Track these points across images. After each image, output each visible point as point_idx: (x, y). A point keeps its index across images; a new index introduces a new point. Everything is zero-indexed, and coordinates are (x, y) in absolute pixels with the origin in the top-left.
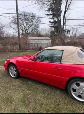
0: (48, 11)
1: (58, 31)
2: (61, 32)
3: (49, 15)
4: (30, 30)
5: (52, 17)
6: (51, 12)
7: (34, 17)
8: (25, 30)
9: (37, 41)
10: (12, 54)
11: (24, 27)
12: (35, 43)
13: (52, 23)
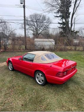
0: (57, 13)
1: (66, 32)
2: (69, 33)
3: (58, 17)
4: (41, 31)
5: (61, 19)
6: (60, 14)
7: (44, 18)
8: (35, 31)
9: (41, 43)
10: (18, 53)
11: (35, 28)
12: (38, 45)
13: (61, 24)
